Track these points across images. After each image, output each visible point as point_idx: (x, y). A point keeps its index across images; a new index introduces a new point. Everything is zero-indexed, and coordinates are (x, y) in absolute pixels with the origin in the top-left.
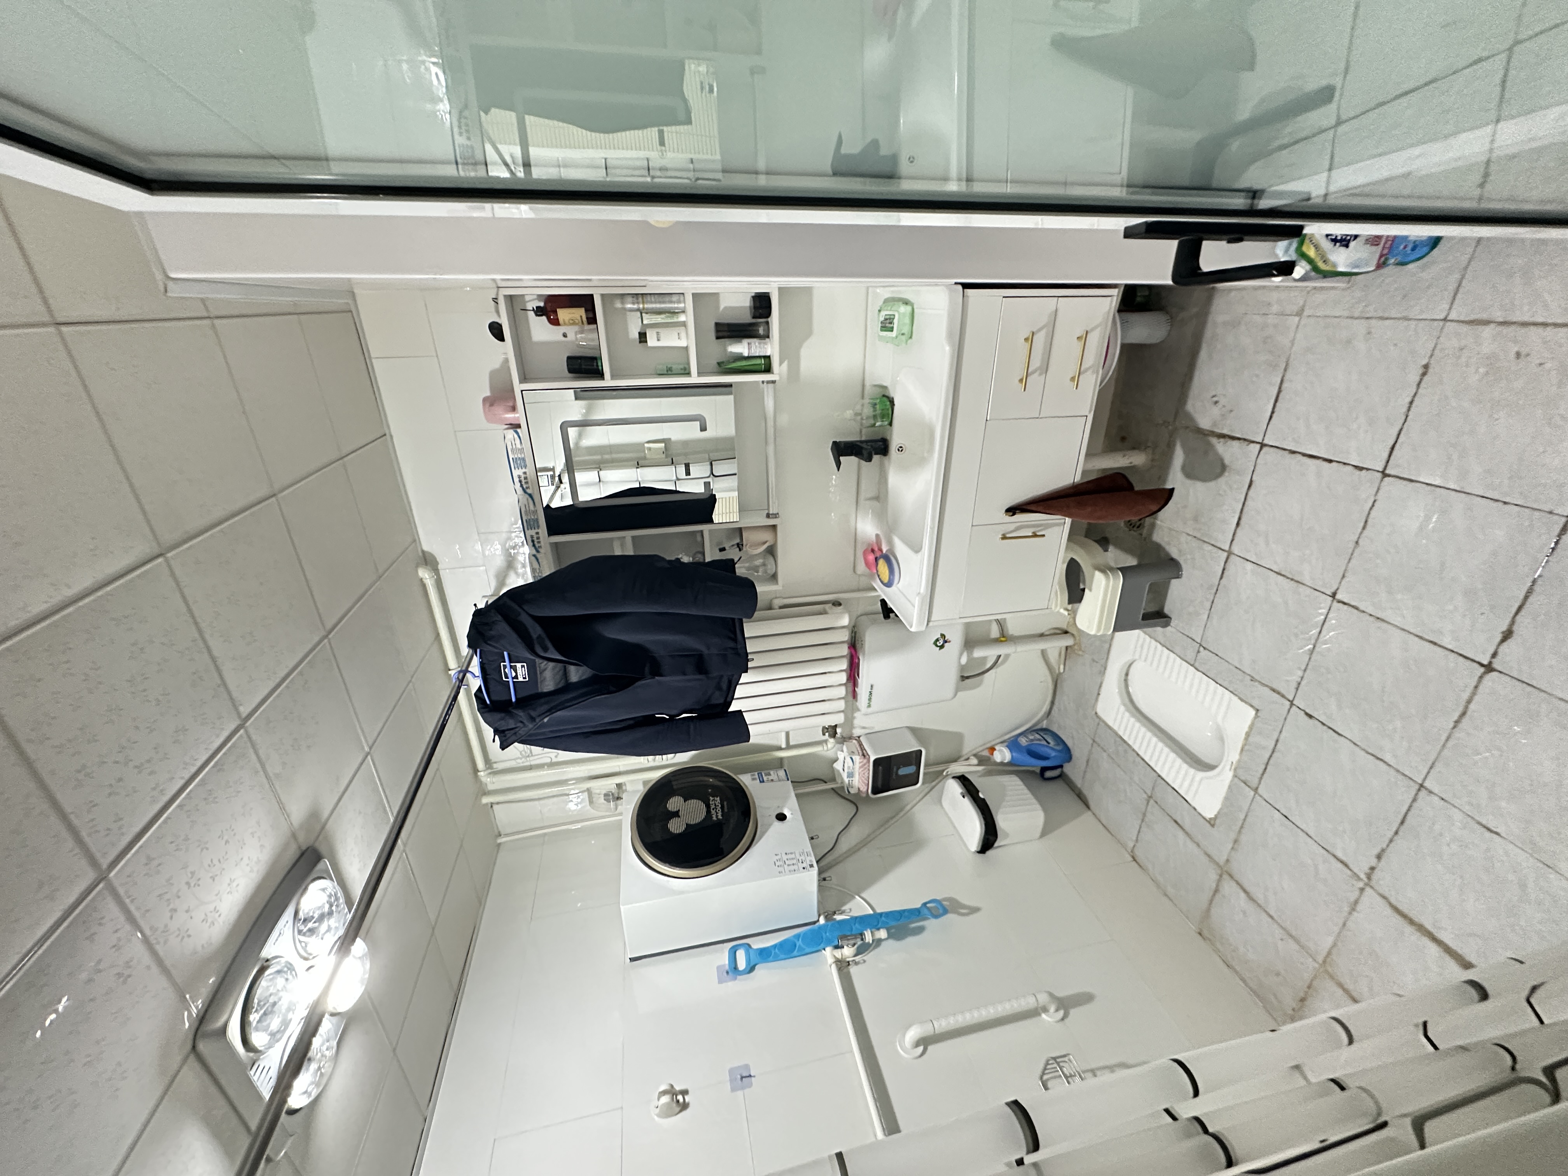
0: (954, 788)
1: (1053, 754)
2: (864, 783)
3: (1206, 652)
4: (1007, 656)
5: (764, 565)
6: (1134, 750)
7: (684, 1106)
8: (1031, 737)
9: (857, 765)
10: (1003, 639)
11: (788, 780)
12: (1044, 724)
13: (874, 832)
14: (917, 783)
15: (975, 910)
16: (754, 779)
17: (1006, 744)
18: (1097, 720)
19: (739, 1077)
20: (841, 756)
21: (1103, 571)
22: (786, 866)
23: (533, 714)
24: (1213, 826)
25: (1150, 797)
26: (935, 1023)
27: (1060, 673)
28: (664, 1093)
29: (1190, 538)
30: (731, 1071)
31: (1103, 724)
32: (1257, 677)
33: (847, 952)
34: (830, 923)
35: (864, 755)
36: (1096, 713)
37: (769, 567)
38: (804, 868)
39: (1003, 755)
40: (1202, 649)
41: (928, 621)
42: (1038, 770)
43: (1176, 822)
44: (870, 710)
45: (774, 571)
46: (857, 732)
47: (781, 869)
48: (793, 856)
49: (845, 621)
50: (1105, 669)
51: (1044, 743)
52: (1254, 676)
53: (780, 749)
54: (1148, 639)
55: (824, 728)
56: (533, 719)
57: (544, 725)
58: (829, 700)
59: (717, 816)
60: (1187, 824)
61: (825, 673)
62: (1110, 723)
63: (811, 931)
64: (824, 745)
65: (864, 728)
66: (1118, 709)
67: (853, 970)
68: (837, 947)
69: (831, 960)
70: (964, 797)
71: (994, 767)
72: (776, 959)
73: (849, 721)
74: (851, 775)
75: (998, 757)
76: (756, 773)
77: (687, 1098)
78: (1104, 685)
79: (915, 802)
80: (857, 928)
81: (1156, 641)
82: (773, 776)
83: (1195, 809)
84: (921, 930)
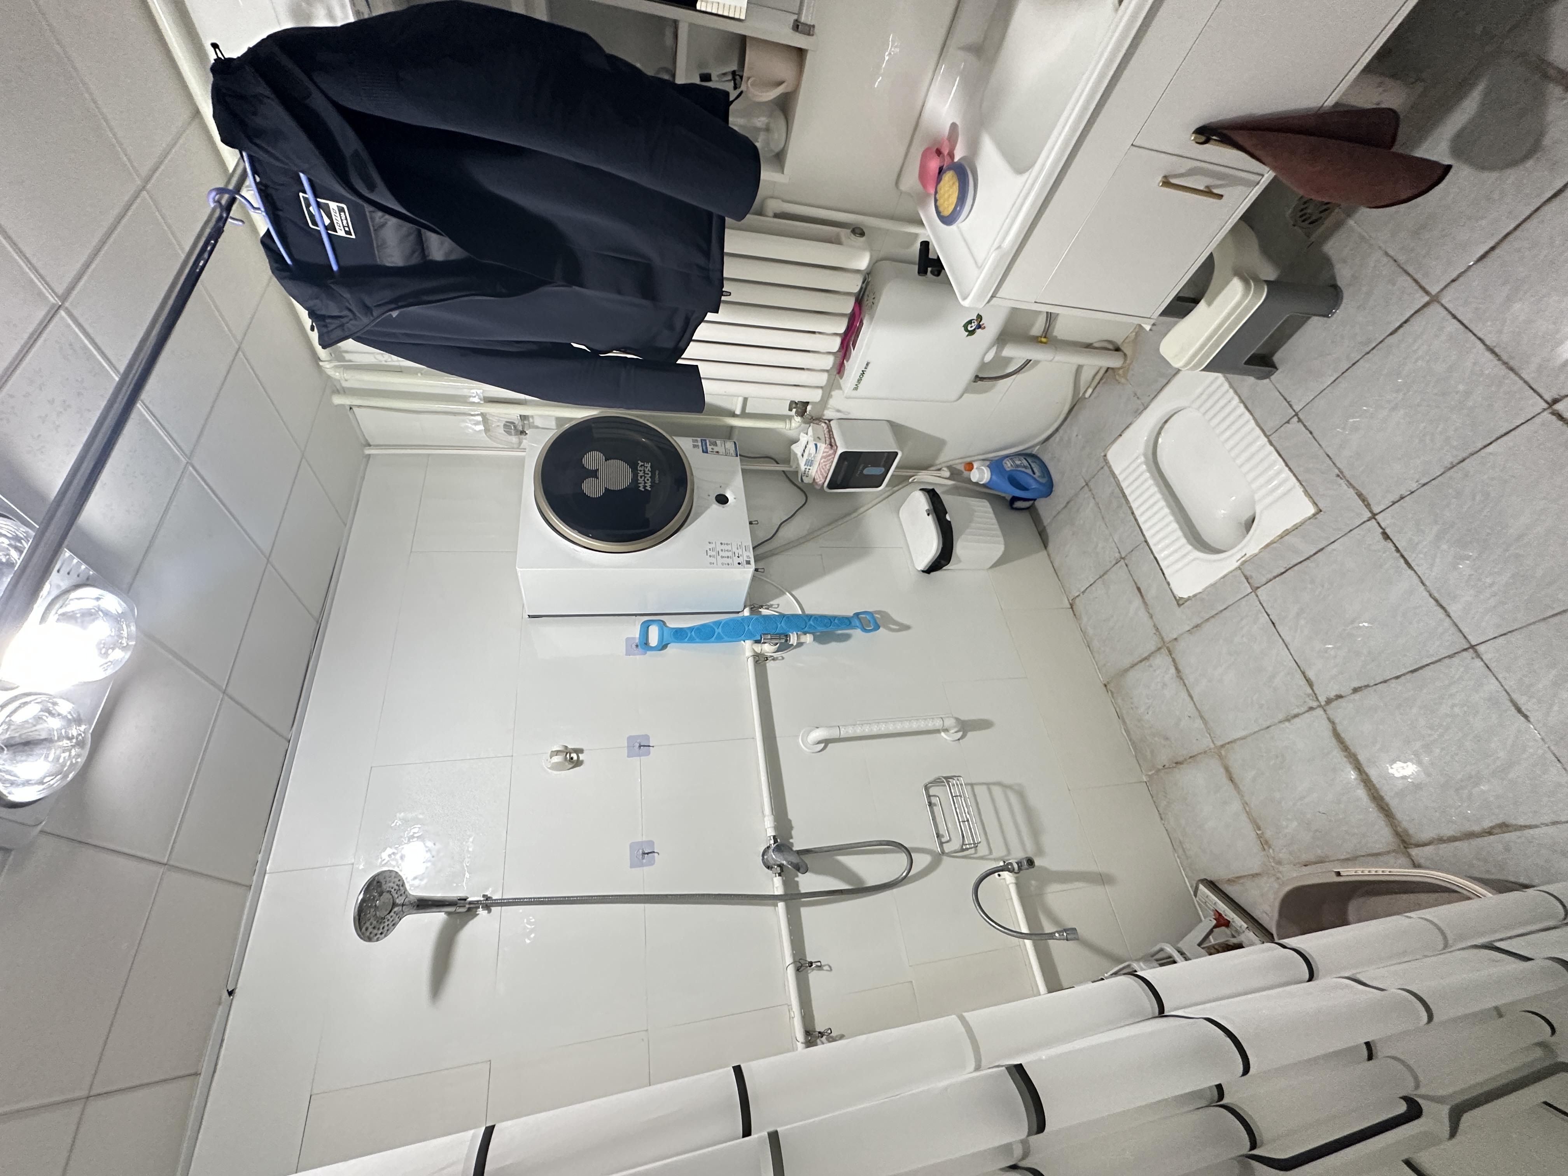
0: (921, 502)
1: (1034, 485)
2: (822, 475)
3: (1300, 425)
4: (1037, 362)
5: (767, 129)
6: (1130, 508)
7: (579, 763)
8: (1018, 462)
9: (819, 456)
10: (1044, 340)
11: (737, 456)
12: (1035, 451)
13: (819, 529)
14: (880, 485)
15: (906, 627)
16: (695, 446)
17: (988, 463)
18: (1102, 464)
19: (638, 745)
20: (804, 439)
21: (1245, 281)
22: (719, 557)
23: (368, 301)
24: (1179, 605)
25: (1123, 558)
26: (842, 729)
27: (1083, 398)
28: (557, 753)
29: (1385, 259)
30: (630, 738)
31: (1108, 472)
32: (1347, 473)
33: (768, 648)
34: (755, 617)
35: (832, 445)
36: (1105, 456)
37: (776, 136)
38: (739, 564)
39: (981, 475)
40: (1296, 419)
41: (993, 297)
42: (1009, 498)
43: (1139, 589)
44: (855, 393)
45: (782, 146)
46: (828, 414)
47: (713, 560)
48: (729, 547)
49: (863, 262)
50: (1145, 408)
51: (1029, 471)
52: (1344, 470)
53: (733, 415)
54: (1226, 386)
55: (792, 402)
56: (367, 309)
57: (391, 322)
58: (808, 369)
59: (645, 487)
60: (1151, 594)
61: (814, 332)
62: (1117, 472)
63: (732, 620)
64: (788, 421)
65: (838, 411)
66: (1137, 458)
67: (770, 664)
68: (758, 642)
69: (748, 653)
70: (928, 515)
71: (968, 486)
72: (692, 640)
73: (824, 402)
74: (809, 463)
75: (975, 476)
76: (699, 439)
77: (581, 757)
78: (1132, 428)
79: (870, 505)
80: (782, 626)
81: (1236, 392)
82: (720, 448)
83: (1169, 584)
84: (847, 637)
